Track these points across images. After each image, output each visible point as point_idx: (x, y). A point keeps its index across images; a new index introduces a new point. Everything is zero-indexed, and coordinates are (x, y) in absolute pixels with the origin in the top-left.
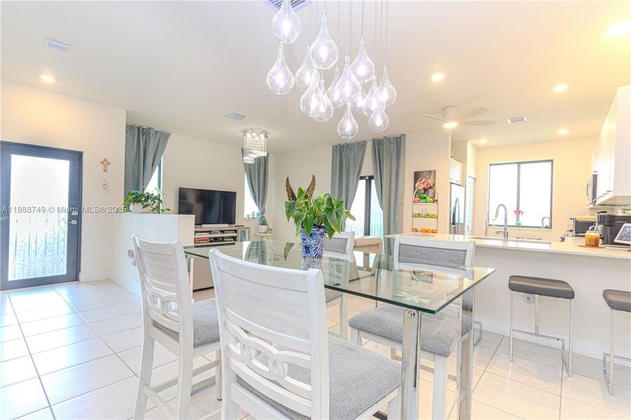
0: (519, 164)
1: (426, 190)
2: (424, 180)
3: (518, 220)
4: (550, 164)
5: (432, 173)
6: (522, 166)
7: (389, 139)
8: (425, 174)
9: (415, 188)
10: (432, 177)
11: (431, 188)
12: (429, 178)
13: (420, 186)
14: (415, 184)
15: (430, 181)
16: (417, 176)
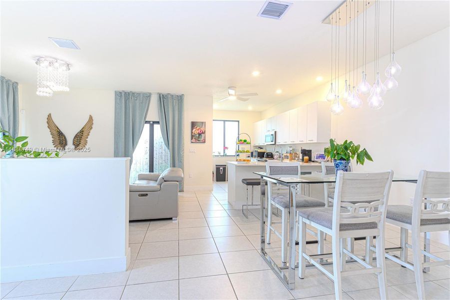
0: (224, 121)
1: (200, 134)
2: (198, 128)
3: (224, 152)
4: (237, 123)
5: (203, 123)
6: (226, 122)
7: (172, 96)
8: (198, 124)
9: (192, 133)
10: (203, 127)
11: (203, 133)
12: (202, 127)
13: (195, 131)
14: (192, 130)
15: (202, 129)
16: (193, 125)
